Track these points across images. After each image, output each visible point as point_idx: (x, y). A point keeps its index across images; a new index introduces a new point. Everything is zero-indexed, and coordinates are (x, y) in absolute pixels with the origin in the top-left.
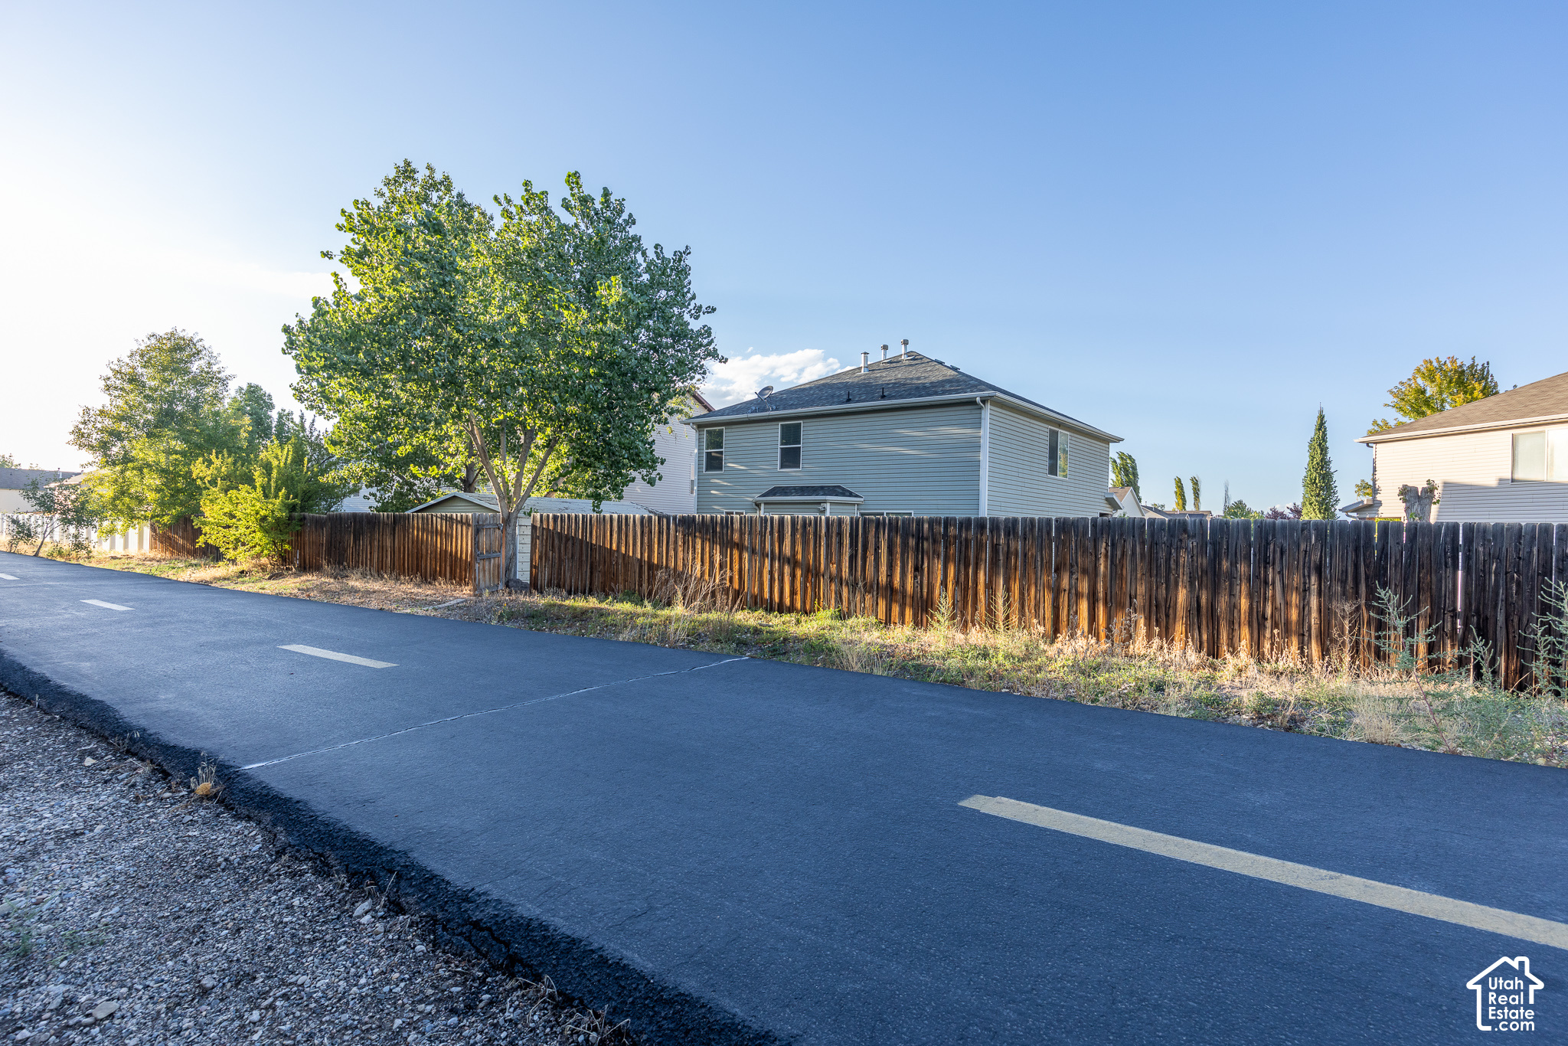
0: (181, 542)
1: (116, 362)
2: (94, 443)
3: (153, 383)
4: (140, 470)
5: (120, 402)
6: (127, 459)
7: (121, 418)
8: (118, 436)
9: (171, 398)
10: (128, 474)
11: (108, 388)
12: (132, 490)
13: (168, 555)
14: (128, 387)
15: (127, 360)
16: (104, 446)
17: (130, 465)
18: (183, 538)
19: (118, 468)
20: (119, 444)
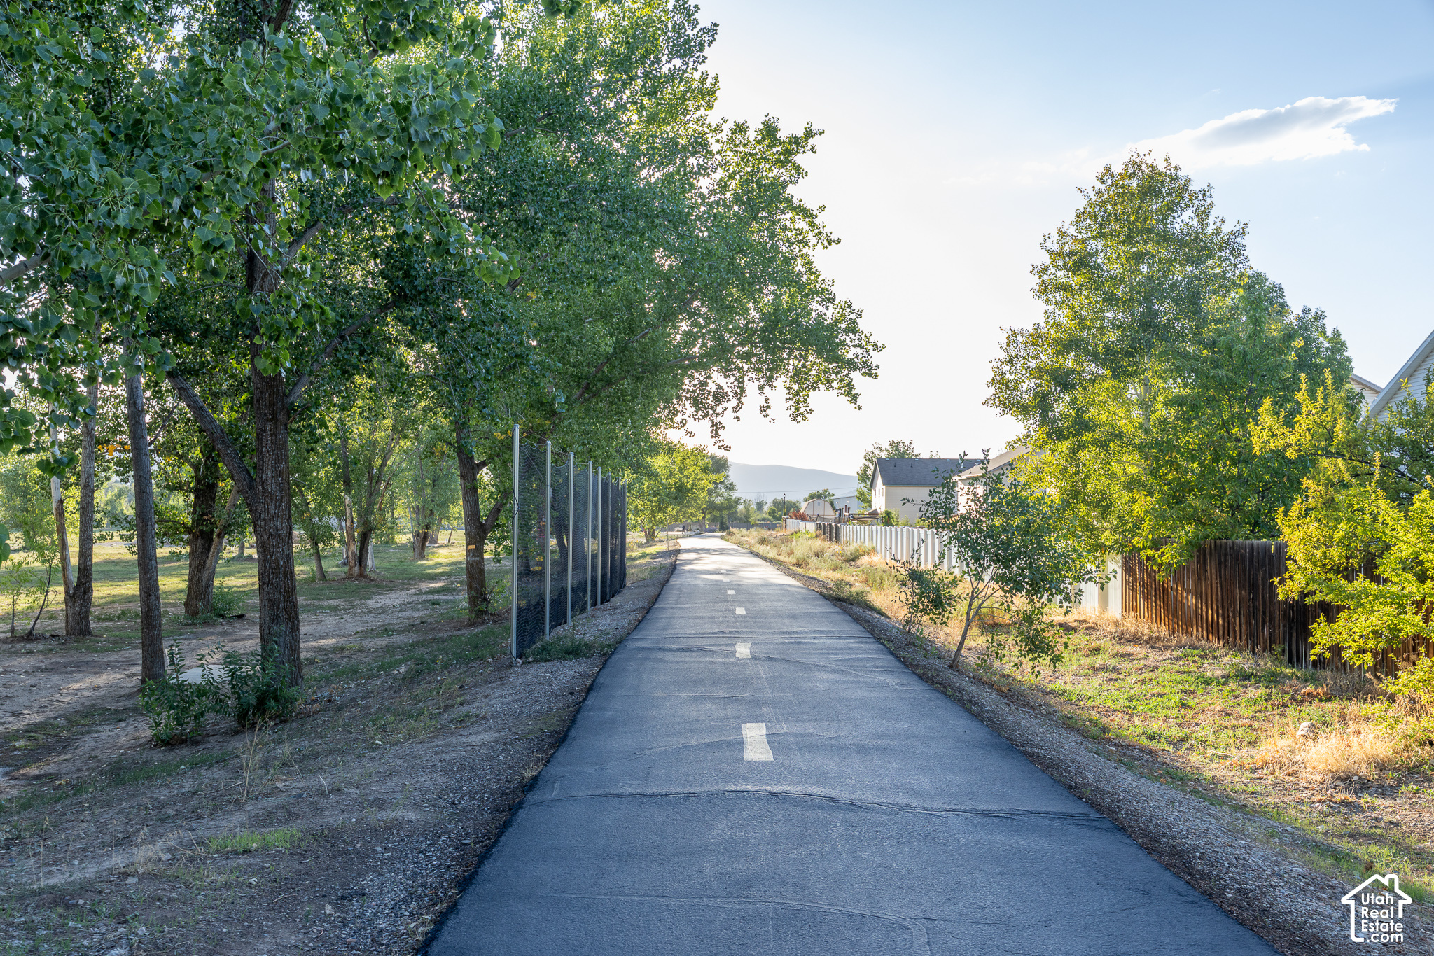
0: (1191, 601)
1: (1055, 237)
2: (1026, 398)
3: (1115, 269)
4: (1103, 445)
5: (1063, 316)
6: (1081, 425)
7: (1065, 346)
8: (1064, 381)
9: (1151, 292)
10: (1084, 455)
11: (1044, 290)
12: (1091, 487)
13: (1164, 631)
14: (1074, 280)
15: (1072, 230)
16: (1042, 403)
17: (1087, 437)
18: (1198, 595)
19: (1065, 447)
20: (1067, 397)
